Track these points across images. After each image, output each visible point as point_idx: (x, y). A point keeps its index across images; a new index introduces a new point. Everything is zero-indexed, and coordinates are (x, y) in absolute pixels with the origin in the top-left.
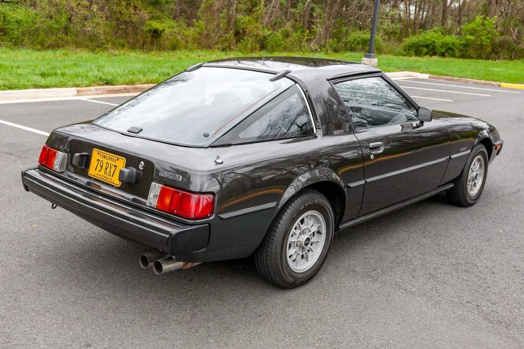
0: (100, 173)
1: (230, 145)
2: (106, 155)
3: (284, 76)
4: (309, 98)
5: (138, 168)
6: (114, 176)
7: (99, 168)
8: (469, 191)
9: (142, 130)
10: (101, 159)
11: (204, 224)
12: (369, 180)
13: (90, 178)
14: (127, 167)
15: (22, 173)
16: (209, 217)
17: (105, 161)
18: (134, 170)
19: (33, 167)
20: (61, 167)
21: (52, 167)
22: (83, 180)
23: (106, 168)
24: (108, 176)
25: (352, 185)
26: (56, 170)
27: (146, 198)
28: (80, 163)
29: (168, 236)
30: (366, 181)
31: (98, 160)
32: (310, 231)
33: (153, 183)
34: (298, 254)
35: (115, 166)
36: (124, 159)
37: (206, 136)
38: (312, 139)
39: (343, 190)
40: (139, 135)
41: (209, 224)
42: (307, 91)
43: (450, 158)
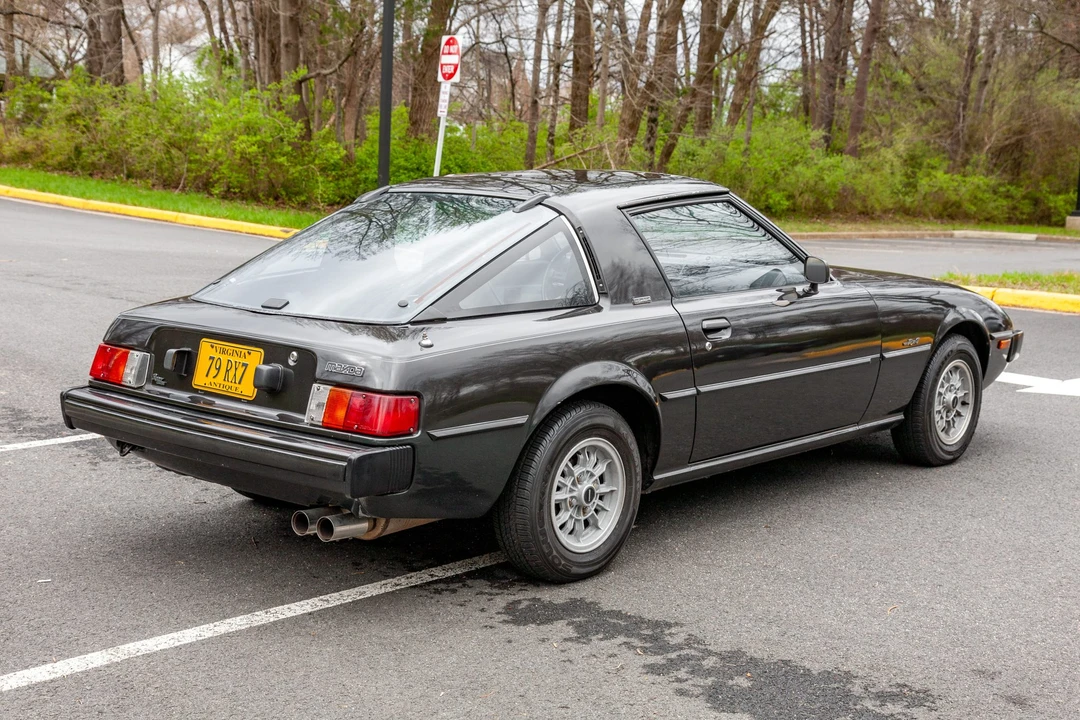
0: (215, 380)
1: (444, 320)
2: (227, 348)
3: (540, 204)
4: (585, 239)
5: (286, 365)
6: (242, 382)
7: (213, 372)
8: (942, 435)
9: (288, 303)
10: (217, 356)
11: (405, 445)
12: (703, 389)
13: (196, 391)
14: (266, 362)
15: (61, 394)
16: (411, 434)
17: (224, 358)
18: (280, 367)
19: (80, 384)
20: (139, 377)
21: (121, 381)
22: (183, 396)
23: (227, 371)
24: (230, 384)
25: (670, 395)
26: (128, 384)
27: (303, 412)
28: (177, 365)
29: (345, 464)
30: (698, 391)
31: (212, 358)
32: (592, 475)
33: (315, 386)
34: (576, 520)
35: (244, 365)
36: (262, 351)
37: (403, 306)
38: (593, 312)
39: (655, 406)
40: (285, 311)
41: (413, 446)
42: (580, 228)
43: (882, 357)
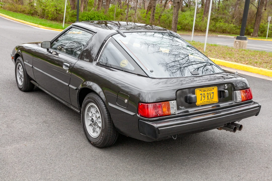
0: (204, 101)
6: (214, 98)
7: (203, 98)
10: (203, 93)
17: (206, 93)
23: (208, 96)
24: (210, 100)
35: (212, 93)
